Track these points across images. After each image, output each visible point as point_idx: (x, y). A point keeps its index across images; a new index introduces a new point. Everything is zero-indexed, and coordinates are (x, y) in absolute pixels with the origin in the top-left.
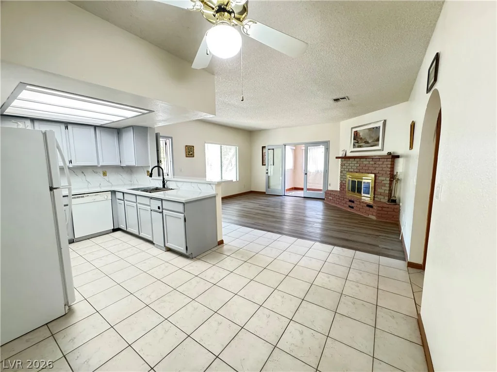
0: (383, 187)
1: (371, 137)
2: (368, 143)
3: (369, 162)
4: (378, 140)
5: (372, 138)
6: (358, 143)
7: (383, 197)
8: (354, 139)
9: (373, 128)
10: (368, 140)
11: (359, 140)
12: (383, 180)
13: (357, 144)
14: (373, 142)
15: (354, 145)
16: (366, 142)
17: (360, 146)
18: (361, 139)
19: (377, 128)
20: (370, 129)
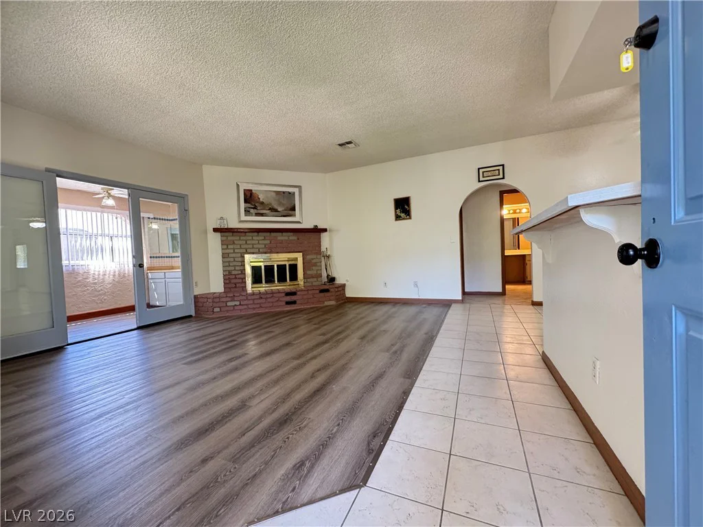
0: (314, 268)
1: (280, 204)
2: (276, 211)
3: (289, 236)
4: (293, 209)
5: (283, 205)
6: (255, 208)
7: (315, 279)
8: (246, 201)
9: (284, 193)
10: (276, 207)
11: (256, 204)
12: (313, 259)
13: (252, 211)
14: (285, 210)
15: (247, 212)
16: (273, 210)
17: (262, 215)
18: (262, 203)
19: (290, 193)
20: (278, 193)
